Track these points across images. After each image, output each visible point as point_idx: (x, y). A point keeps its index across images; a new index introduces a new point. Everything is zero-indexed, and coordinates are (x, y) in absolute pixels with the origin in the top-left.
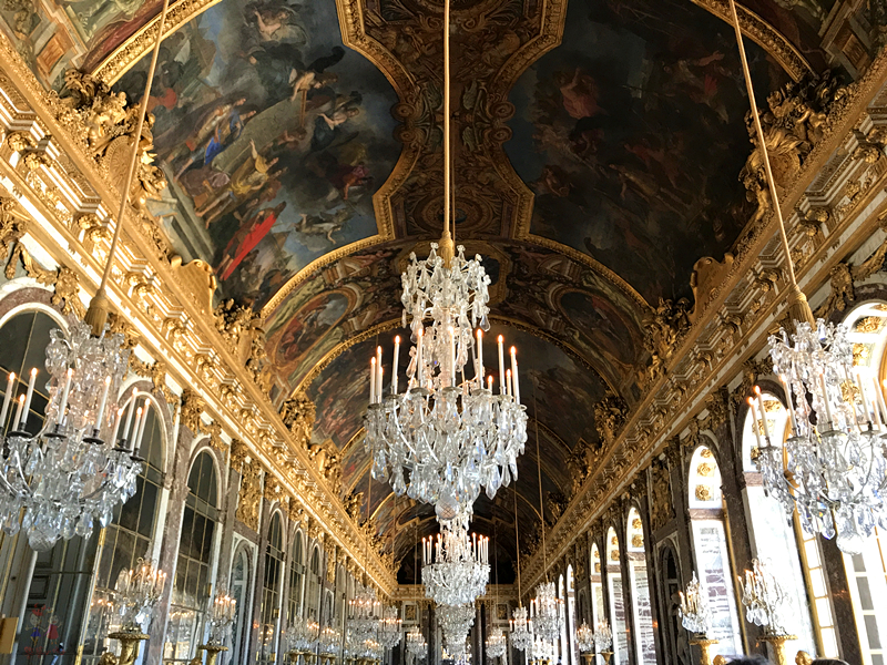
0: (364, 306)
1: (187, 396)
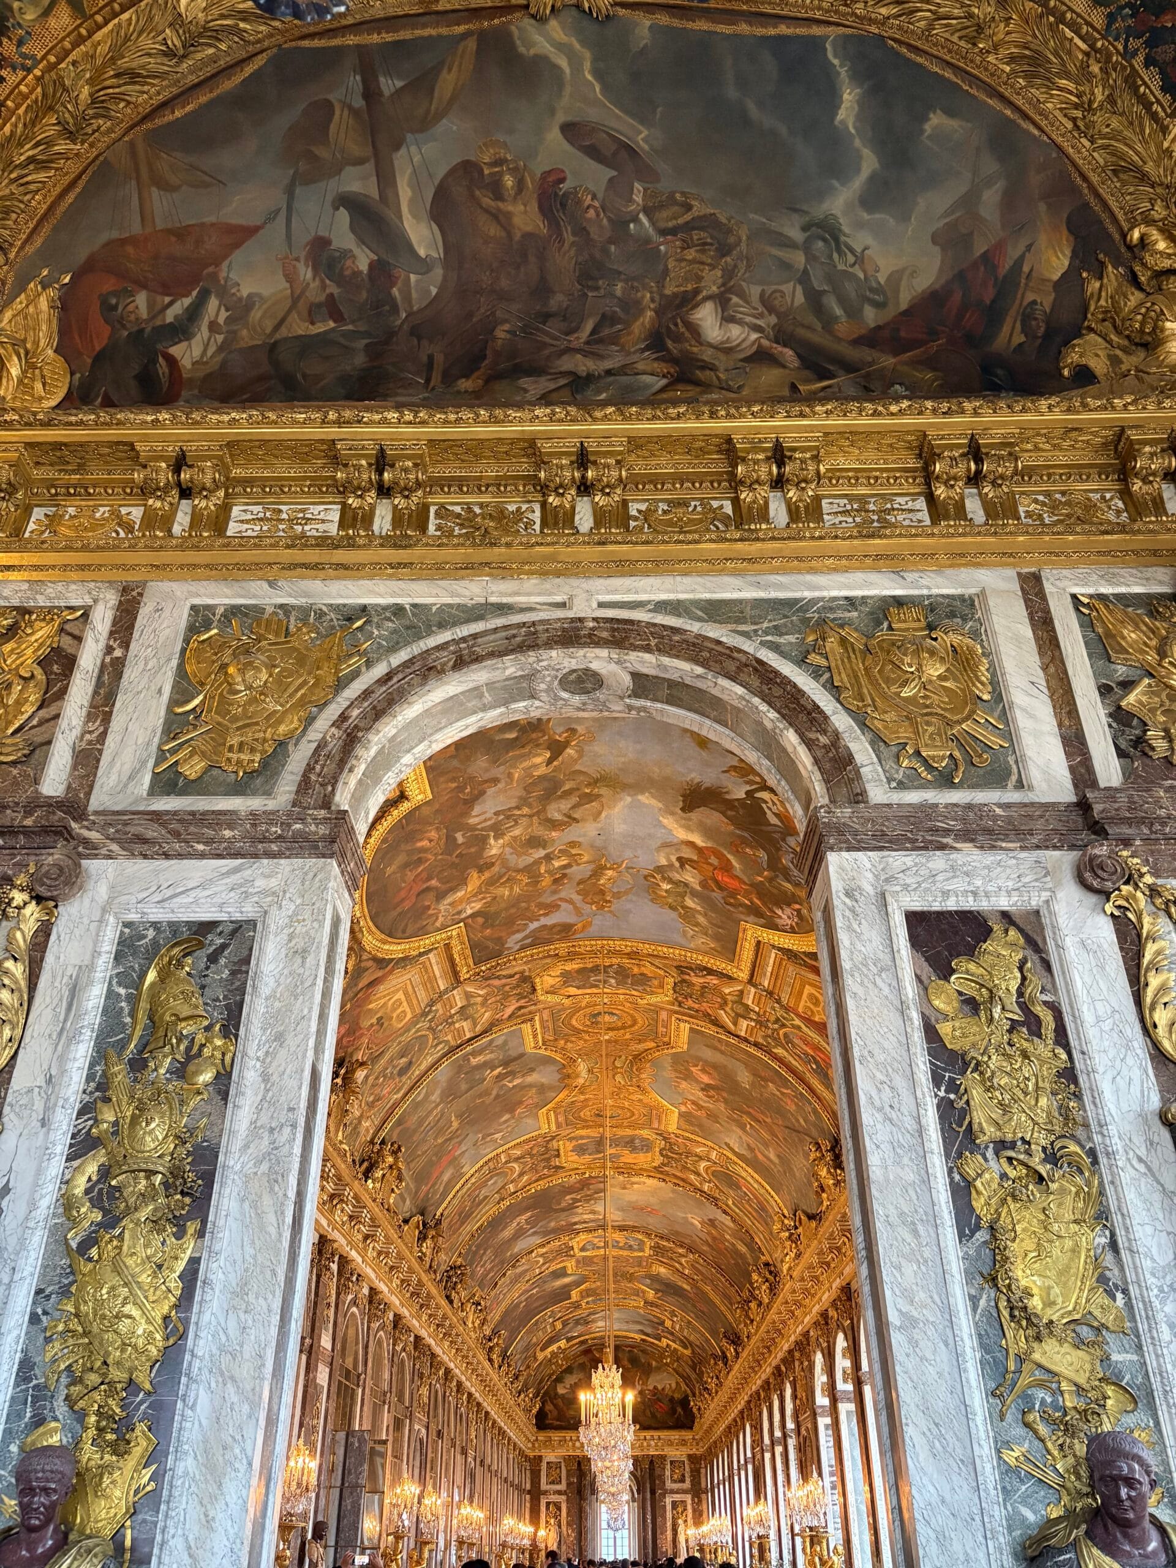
0: (521, 1174)
1: (398, 1318)
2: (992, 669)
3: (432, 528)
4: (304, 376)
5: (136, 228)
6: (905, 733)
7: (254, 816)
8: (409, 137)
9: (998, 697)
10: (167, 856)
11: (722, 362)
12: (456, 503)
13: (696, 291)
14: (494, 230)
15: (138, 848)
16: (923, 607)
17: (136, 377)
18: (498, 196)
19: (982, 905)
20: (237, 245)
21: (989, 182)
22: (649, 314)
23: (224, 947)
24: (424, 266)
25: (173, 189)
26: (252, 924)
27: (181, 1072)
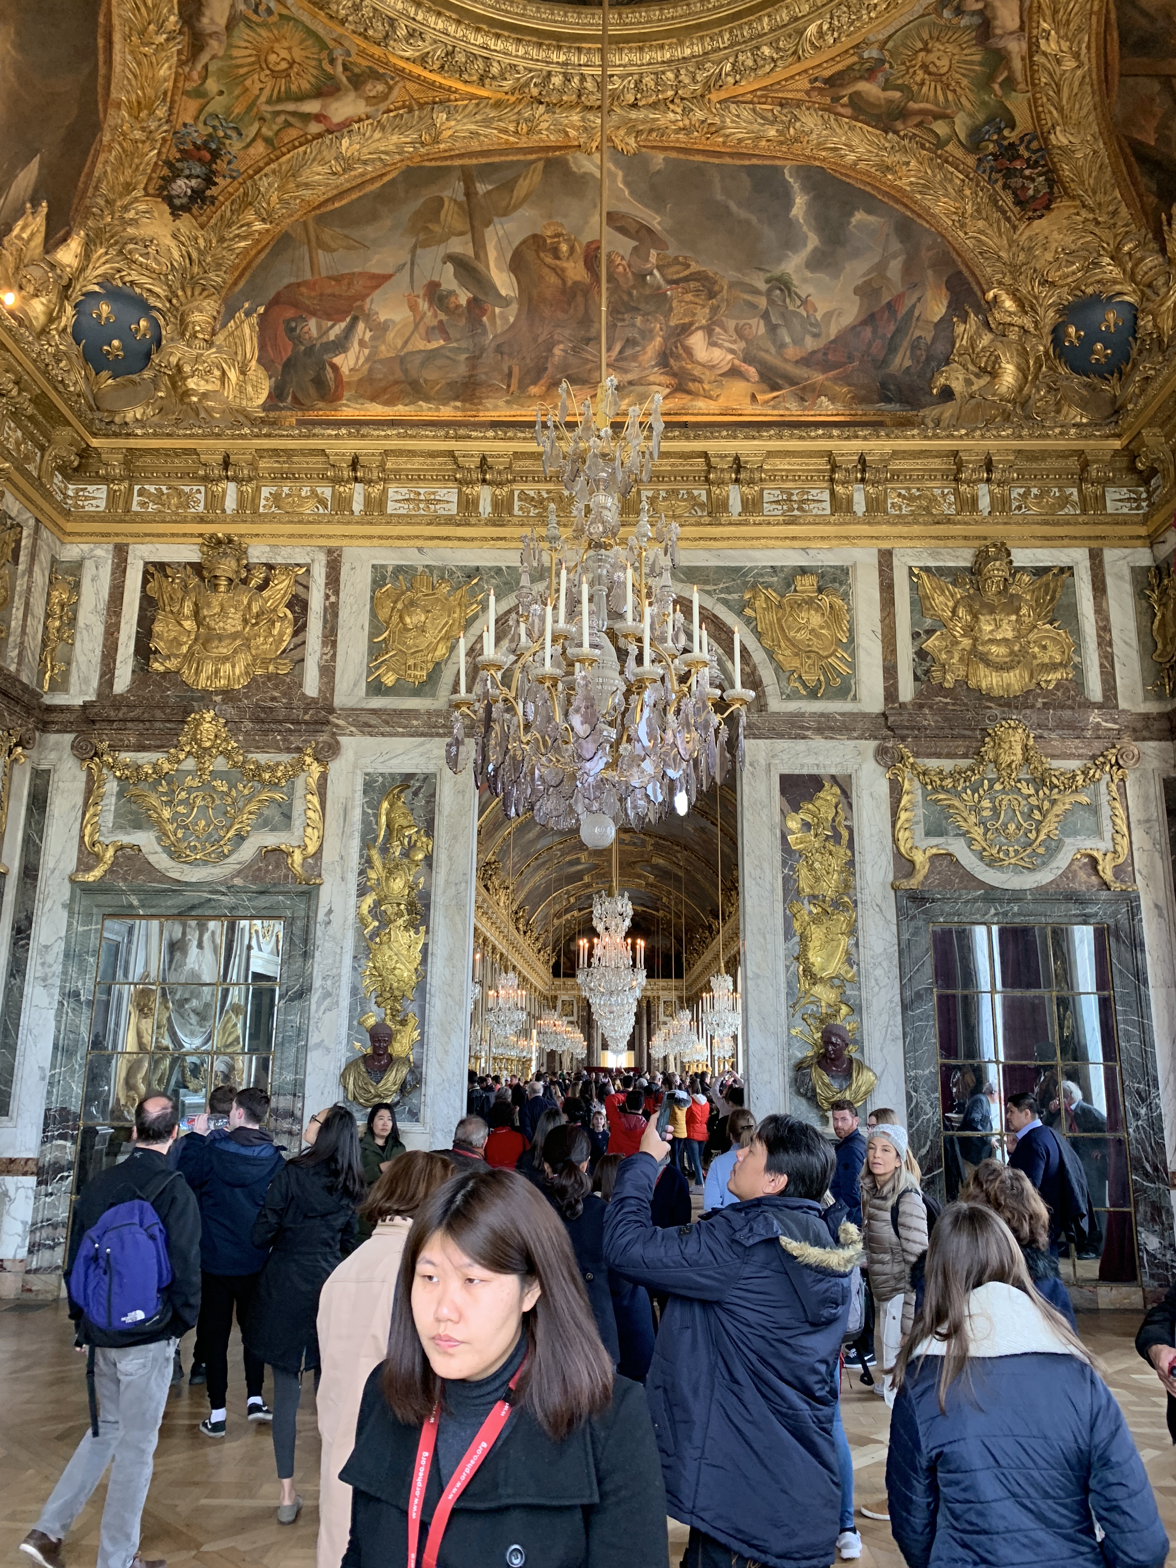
2: (851, 622)
3: (516, 508)
4: (426, 381)
5: (308, 276)
6: (796, 663)
7: (429, 713)
8: (496, 219)
9: (851, 640)
10: (383, 735)
11: (708, 376)
12: (531, 487)
13: (691, 324)
14: (553, 279)
15: (367, 729)
16: (817, 574)
17: (312, 380)
18: (557, 258)
19: (821, 771)
20: (377, 287)
21: (894, 256)
22: (659, 339)
23: (420, 787)
24: (505, 302)
25: (332, 250)
26: (434, 775)
27: (406, 854)
